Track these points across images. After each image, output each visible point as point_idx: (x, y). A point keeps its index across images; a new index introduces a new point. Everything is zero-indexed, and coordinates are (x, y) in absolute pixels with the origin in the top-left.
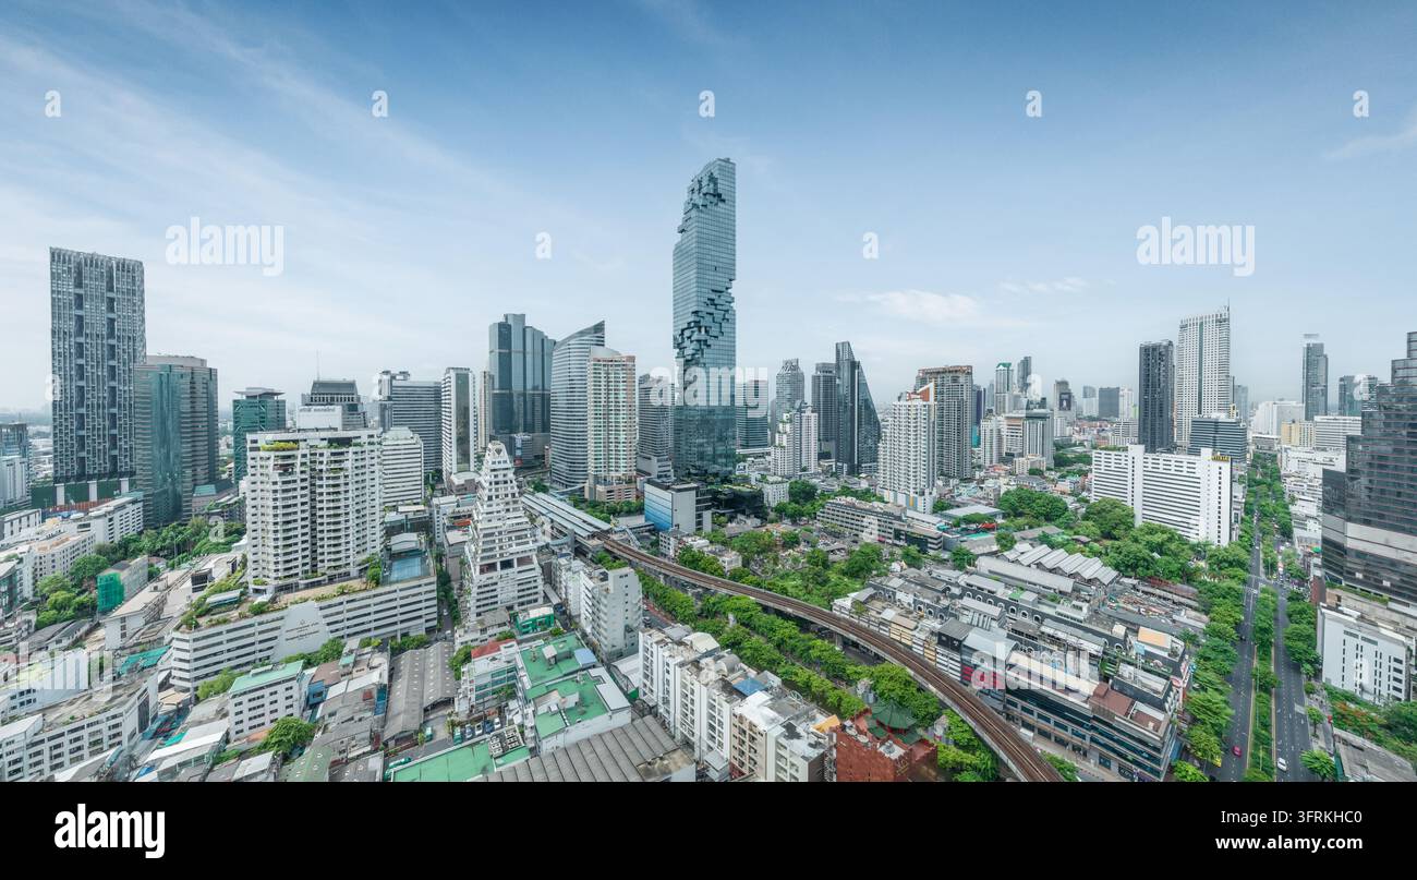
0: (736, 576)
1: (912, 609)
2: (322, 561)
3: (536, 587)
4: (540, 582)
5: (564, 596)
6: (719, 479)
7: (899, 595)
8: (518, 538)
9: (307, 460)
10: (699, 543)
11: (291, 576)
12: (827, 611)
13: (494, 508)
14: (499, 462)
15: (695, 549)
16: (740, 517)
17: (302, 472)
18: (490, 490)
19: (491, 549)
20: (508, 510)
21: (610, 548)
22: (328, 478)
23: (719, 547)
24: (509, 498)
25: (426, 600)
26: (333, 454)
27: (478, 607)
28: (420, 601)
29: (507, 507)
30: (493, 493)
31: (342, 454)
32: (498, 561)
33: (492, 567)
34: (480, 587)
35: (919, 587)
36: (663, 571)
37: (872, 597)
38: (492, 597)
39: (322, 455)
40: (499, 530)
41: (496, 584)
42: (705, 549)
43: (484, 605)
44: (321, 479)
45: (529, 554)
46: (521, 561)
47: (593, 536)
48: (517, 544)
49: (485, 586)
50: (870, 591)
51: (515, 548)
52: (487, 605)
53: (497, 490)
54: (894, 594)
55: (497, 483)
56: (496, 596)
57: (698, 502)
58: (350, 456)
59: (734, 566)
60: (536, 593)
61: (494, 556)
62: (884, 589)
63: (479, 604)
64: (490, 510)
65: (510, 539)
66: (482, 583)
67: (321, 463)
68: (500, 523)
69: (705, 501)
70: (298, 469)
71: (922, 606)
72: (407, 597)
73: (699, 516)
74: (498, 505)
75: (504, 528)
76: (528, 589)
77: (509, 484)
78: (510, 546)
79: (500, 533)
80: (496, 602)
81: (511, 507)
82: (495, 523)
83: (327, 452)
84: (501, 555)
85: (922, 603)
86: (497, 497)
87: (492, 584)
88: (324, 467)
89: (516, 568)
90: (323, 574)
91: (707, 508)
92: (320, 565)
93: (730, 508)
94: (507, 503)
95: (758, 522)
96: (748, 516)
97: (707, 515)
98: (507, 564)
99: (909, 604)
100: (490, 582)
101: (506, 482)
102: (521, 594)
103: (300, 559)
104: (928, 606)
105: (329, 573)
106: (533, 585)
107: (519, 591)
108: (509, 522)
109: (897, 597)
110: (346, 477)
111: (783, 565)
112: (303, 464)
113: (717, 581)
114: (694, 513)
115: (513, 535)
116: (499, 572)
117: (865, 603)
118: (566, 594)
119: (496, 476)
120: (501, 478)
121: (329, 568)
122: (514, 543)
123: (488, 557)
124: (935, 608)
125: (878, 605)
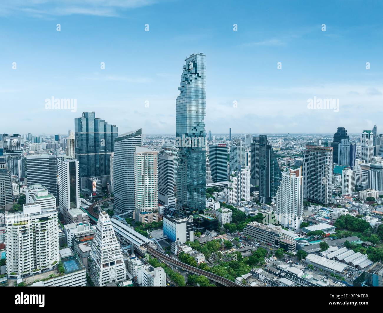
0: (201, 266)
1: (264, 281)
2: (39, 264)
3: (123, 272)
4: (125, 270)
5: (134, 275)
6: (198, 212)
7: (260, 276)
8: (116, 252)
9: (32, 227)
10: (187, 250)
11: (27, 271)
12: (233, 282)
13: (106, 241)
14: (107, 222)
15: (185, 253)
16: (207, 231)
17: (31, 232)
18: (104, 234)
19: (107, 258)
20: (111, 241)
21: (150, 252)
22: (41, 233)
23: (196, 251)
24: (111, 237)
25: (82, 279)
26: (42, 224)
27: (102, 281)
28: (80, 280)
29: (111, 240)
30: (105, 235)
31: (45, 223)
32: (109, 263)
33: (107, 265)
34: (103, 273)
35: (268, 273)
36: (173, 264)
37: (250, 277)
38: (107, 277)
39: (37, 225)
40: (109, 250)
41: (109, 271)
42: (190, 253)
43: (104, 280)
44: (38, 234)
45: (120, 259)
46: (118, 262)
47: (142, 245)
48: (116, 255)
49: (105, 273)
50: (249, 275)
51: (115, 257)
52: (106, 280)
53: (107, 233)
54: (259, 275)
55: (106, 231)
56: (109, 276)
57: (187, 227)
58: (49, 224)
59: (201, 261)
60: (124, 275)
61: (107, 261)
62: (255, 274)
63: (103, 280)
64: (104, 242)
65: (113, 253)
66: (103, 272)
67: (38, 228)
68: (109, 247)
69: (191, 227)
70: (29, 231)
71: (267, 281)
72: (75, 278)
73: (188, 234)
74: (107, 239)
75: (110, 249)
76: (121, 273)
77: (111, 231)
78: (113, 256)
79: (109, 251)
80: (109, 279)
81: (112, 240)
82: (107, 247)
83: (39, 223)
84: (110, 260)
85: (267, 279)
86: (107, 236)
87: (107, 272)
88: (39, 229)
89: (116, 265)
90: (40, 269)
91: (192, 230)
92: (38, 266)
93: (203, 227)
94: (111, 239)
95: (216, 234)
96: (211, 230)
97: (192, 233)
98: (112, 264)
99: (263, 280)
100: (107, 271)
101: (110, 230)
102: (118, 275)
103: (30, 264)
104: (269, 281)
105: (42, 269)
106: (122, 271)
107: (117, 274)
108: (112, 246)
109: (259, 277)
110: (47, 232)
111: (223, 258)
112: (31, 229)
113: (194, 268)
114: (186, 233)
115: (114, 252)
116: (110, 267)
117: (246, 279)
118: (135, 275)
119: (106, 228)
120: (108, 229)
121: (41, 267)
122: (114, 255)
123: (105, 261)
124: (271, 282)
125: (251, 280)
